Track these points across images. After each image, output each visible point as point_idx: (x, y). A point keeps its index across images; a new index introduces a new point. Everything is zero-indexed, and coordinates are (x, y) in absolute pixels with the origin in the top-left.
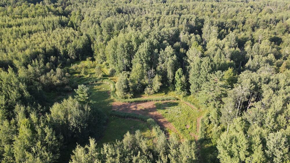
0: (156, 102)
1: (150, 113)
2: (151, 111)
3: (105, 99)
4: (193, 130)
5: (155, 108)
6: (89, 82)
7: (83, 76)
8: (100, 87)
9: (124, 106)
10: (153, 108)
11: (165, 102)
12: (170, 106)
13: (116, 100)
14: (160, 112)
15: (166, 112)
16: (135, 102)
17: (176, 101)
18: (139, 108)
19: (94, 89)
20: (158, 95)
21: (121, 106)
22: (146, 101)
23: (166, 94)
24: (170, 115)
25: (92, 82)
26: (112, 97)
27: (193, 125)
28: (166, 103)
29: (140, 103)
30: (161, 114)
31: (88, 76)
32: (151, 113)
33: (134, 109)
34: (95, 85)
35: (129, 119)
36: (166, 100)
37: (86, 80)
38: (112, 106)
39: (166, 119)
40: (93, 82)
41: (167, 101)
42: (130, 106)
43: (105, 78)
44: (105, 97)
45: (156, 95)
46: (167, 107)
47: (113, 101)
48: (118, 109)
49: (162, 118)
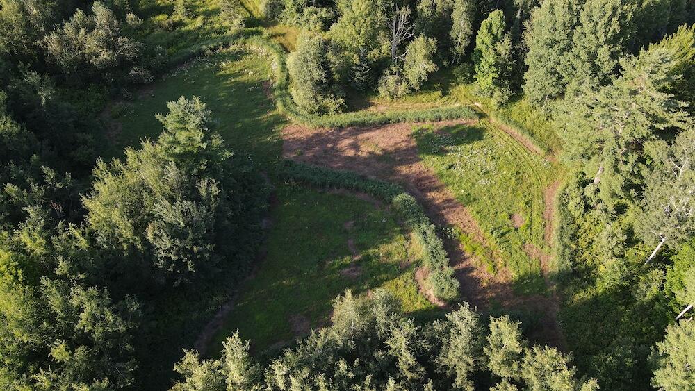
0: (414, 128)
1: (398, 168)
2: (402, 163)
3: (259, 114)
4: (534, 234)
5: (413, 148)
6: (205, 47)
7: (181, 24)
8: (239, 68)
9: (318, 139)
10: (407, 150)
11: (443, 124)
12: (461, 143)
13: (291, 116)
14: (430, 165)
15: (450, 167)
16: (352, 124)
17: (476, 123)
18: (365, 150)
19: (222, 72)
20: (420, 97)
21: (308, 143)
22: (384, 123)
23: (444, 94)
24: (461, 178)
25: (212, 46)
26: (280, 109)
27: (534, 215)
28: (448, 129)
29: (368, 131)
30: (433, 171)
31: (199, 22)
32: (404, 169)
33: (351, 153)
34: (223, 57)
35: (336, 191)
36: (447, 118)
37: (195, 40)
38: (281, 142)
39: (451, 193)
40: (217, 48)
41: (448, 123)
42: (336, 142)
43: (253, 33)
44: (257, 104)
45: (414, 98)
46: (450, 148)
47: (281, 120)
48: (302, 153)
49: (437, 189)
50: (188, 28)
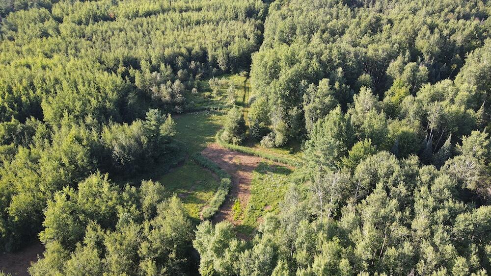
0: (263, 160)
1: (239, 172)
2: (244, 170)
3: (208, 136)
5: (254, 167)
7: (213, 97)
8: (218, 118)
9: (221, 151)
10: (251, 167)
11: (278, 164)
12: (277, 173)
13: (217, 140)
14: (254, 175)
15: (261, 179)
16: (238, 151)
17: (294, 169)
18: (234, 161)
19: (210, 118)
20: (279, 151)
21: (214, 151)
22: (252, 155)
23: (291, 153)
24: (261, 184)
25: (214, 108)
26: (216, 137)
28: (278, 166)
29: (243, 155)
30: (253, 178)
31: (219, 98)
32: (241, 173)
33: (226, 160)
34: (215, 113)
35: (207, 170)
36: (280, 162)
37: (211, 104)
38: (205, 147)
39: (251, 188)
40: (216, 109)
41: (281, 164)
42: (226, 154)
44: (211, 132)
45: (275, 150)
46: (270, 173)
47: (213, 141)
48: (208, 154)
49: (246, 184)
50: (213, 99)
